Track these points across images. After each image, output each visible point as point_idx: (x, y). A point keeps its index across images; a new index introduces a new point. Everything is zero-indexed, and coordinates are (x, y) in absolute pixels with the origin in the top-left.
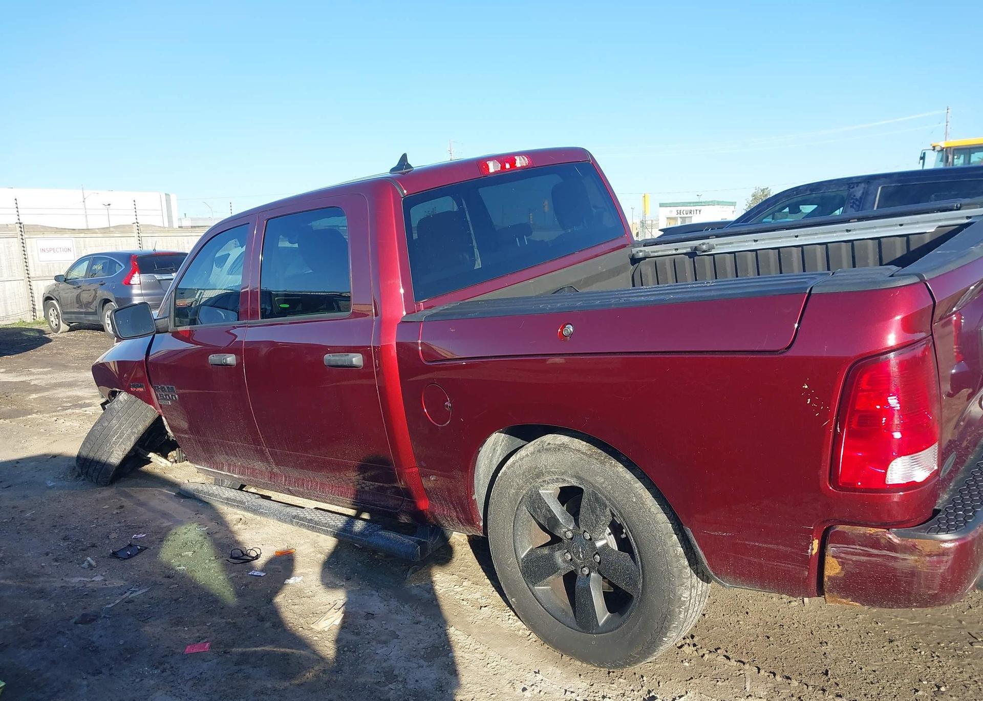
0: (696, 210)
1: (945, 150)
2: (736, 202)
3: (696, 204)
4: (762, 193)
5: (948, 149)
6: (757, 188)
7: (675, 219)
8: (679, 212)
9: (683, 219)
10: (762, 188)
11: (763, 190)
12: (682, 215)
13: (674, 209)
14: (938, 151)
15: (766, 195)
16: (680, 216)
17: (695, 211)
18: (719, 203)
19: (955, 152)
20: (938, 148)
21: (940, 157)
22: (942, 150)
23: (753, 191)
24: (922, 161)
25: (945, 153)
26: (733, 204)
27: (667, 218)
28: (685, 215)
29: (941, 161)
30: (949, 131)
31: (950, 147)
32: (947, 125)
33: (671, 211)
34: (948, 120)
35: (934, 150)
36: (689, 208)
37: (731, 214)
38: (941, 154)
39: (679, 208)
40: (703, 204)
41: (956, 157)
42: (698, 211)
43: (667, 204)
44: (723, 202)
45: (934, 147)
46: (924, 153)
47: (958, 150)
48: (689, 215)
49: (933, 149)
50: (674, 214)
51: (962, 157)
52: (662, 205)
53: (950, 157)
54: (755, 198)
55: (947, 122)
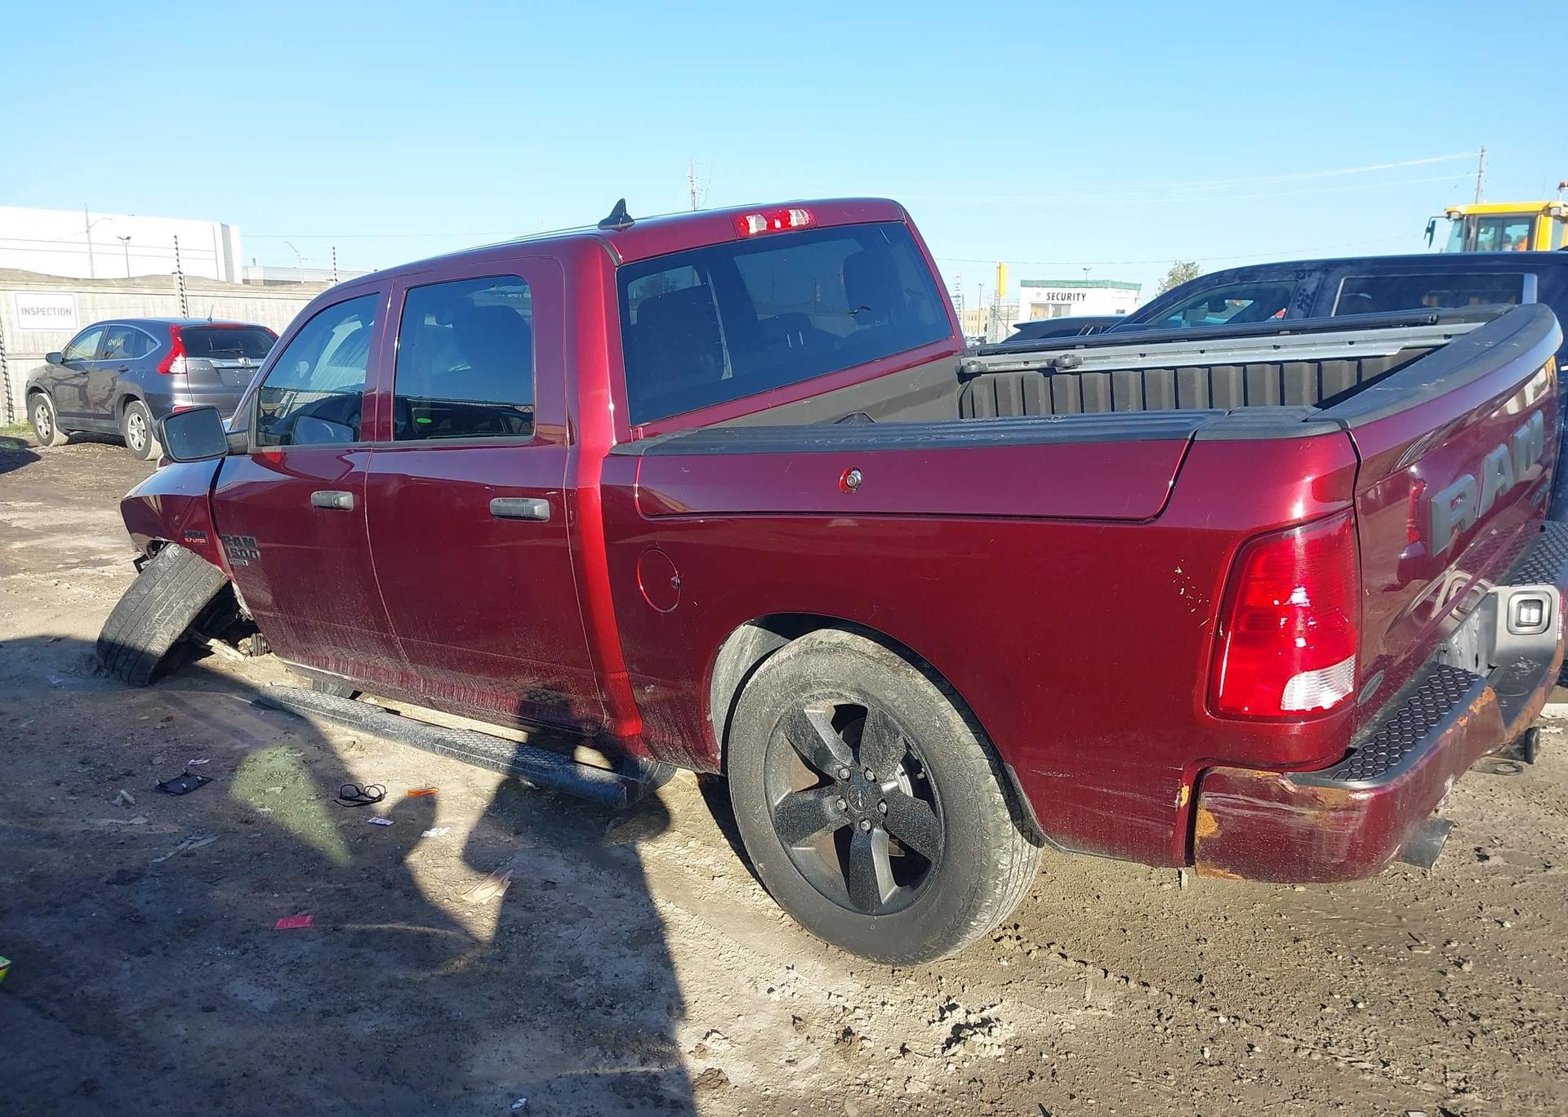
0: (1078, 294)
1: (1465, 218)
2: (1141, 285)
3: (1078, 285)
4: (1184, 270)
5: (1471, 218)
6: (1178, 263)
7: (1044, 306)
8: (1051, 297)
9: (1058, 307)
10: (1186, 263)
11: (1186, 267)
12: (1055, 302)
13: (1044, 291)
14: (1456, 220)
15: (1191, 274)
16: (1053, 302)
17: (1076, 296)
18: (1115, 285)
19: (1481, 222)
20: (1455, 216)
21: (1458, 229)
22: (1461, 219)
23: (1171, 267)
24: (1429, 234)
25: (1467, 224)
26: (1137, 287)
27: (1033, 305)
28: (1061, 302)
29: (1459, 236)
30: (1481, 185)
31: (1474, 215)
32: (1480, 176)
33: (1039, 294)
34: (1483, 169)
35: (1449, 217)
36: (1067, 291)
37: (1129, 305)
38: (1459, 225)
39: (1052, 290)
40: (1089, 285)
41: (1482, 230)
42: (1081, 296)
43: (1033, 282)
44: (1121, 283)
45: (1449, 213)
46: (1434, 223)
47: (1486, 220)
48: (1066, 302)
49: (1447, 215)
50: (1043, 299)
51: (1492, 231)
52: (1024, 284)
53: (1473, 231)
54: (1174, 279)
55: (1481, 172)
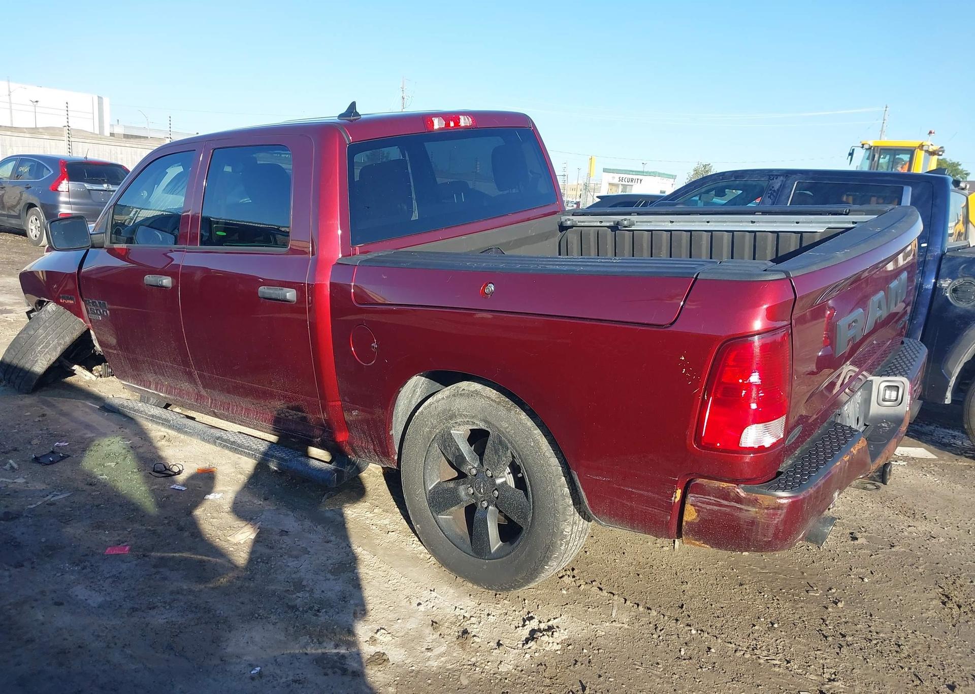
0: (638, 179)
1: (872, 148)
2: (676, 176)
3: (636, 173)
4: (703, 169)
5: (876, 148)
6: (700, 163)
7: (617, 185)
8: (621, 180)
9: (625, 186)
10: (704, 164)
11: (705, 166)
12: (624, 183)
13: (617, 176)
14: (867, 149)
15: (707, 171)
16: (622, 183)
17: (636, 180)
18: (660, 175)
19: (882, 151)
20: (866, 146)
21: (868, 155)
22: (870, 148)
23: (695, 166)
24: (850, 157)
25: (874, 152)
26: (674, 177)
27: (609, 184)
28: (627, 183)
29: (868, 159)
30: (884, 128)
31: (878, 146)
32: (883, 123)
33: (614, 178)
34: (886, 118)
35: (862, 147)
36: (631, 176)
37: (669, 188)
38: (868, 152)
39: (622, 176)
40: (645, 174)
41: (882, 156)
42: (639, 181)
43: (610, 169)
44: (664, 174)
45: (863, 145)
46: (853, 150)
47: (885, 150)
48: (630, 183)
49: (861, 146)
50: (616, 181)
51: (888, 157)
52: (605, 170)
53: (877, 156)
54: (697, 173)
55: (884, 120)
